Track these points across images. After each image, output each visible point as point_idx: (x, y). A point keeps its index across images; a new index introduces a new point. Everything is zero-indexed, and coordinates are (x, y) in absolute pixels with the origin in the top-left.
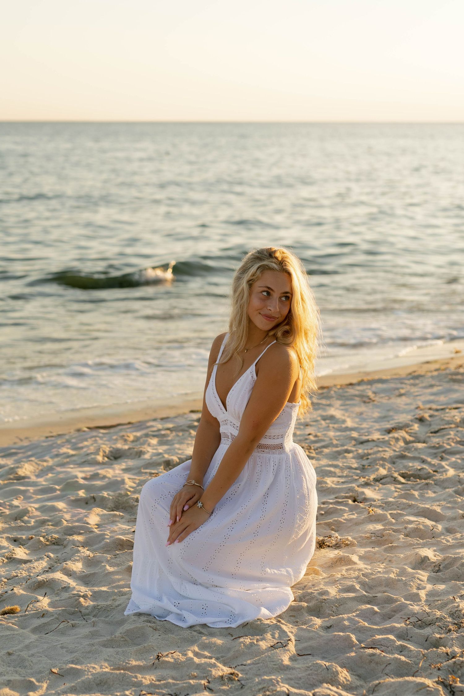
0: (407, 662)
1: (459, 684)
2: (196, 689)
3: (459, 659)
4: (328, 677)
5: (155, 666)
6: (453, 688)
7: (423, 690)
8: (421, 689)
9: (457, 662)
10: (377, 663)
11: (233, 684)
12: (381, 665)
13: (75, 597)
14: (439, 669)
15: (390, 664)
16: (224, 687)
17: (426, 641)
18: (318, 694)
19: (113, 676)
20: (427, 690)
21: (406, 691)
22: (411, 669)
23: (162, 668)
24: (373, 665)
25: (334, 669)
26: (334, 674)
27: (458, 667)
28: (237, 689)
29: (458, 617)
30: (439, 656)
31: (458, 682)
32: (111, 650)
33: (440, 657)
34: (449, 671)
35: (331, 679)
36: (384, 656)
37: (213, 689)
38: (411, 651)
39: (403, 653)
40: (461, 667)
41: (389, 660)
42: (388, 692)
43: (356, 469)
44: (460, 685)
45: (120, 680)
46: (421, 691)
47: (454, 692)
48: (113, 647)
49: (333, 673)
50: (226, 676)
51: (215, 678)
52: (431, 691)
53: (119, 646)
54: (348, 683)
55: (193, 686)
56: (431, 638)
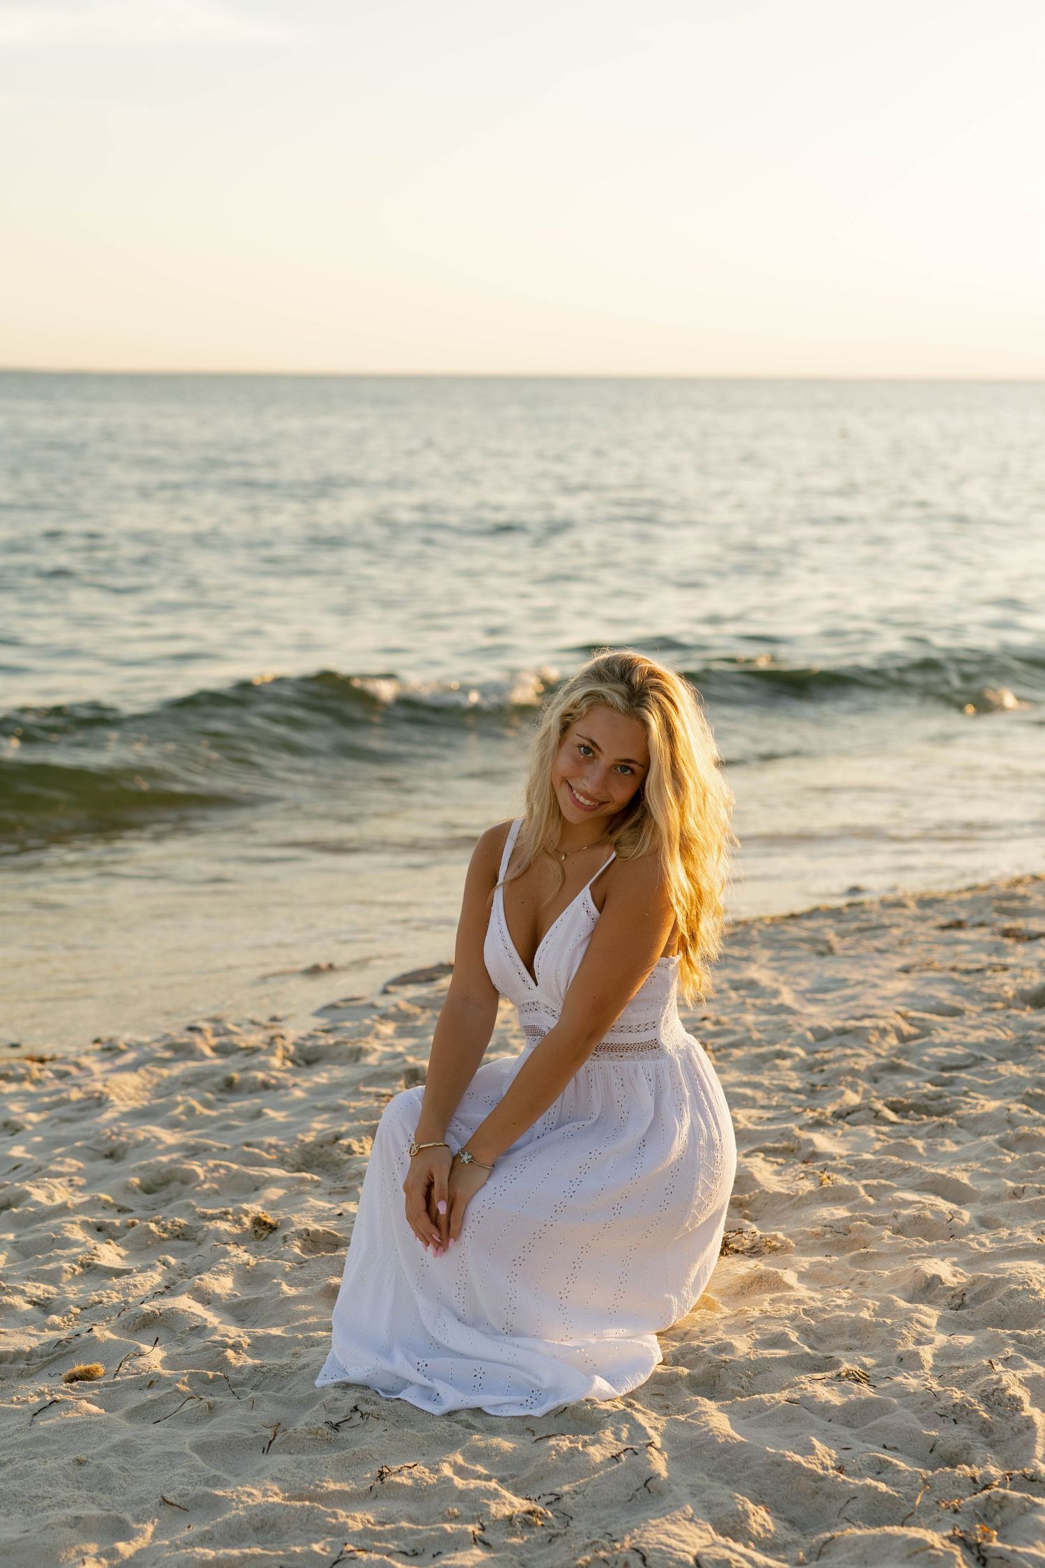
0: (891, 1495)
1: (996, 1544)
2: (457, 1543)
3: (997, 1492)
4: (728, 1523)
5: (374, 1493)
6: (984, 1551)
7: (921, 1555)
8: (916, 1553)
9: (993, 1497)
10: (829, 1496)
11: (533, 1533)
12: (836, 1500)
13: (217, 1347)
14: (956, 1511)
15: (855, 1498)
16: (514, 1540)
17: (931, 1451)
19: (288, 1513)
20: (930, 1555)
21: (885, 1555)
22: (898, 1509)
23: (389, 1498)
24: (820, 1499)
25: (740, 1507)
26: (739, 1516)
27: (996, 1507)
28: (540, 1544)
29: (999, 1404)
30: (956, 1483)
31: (994, 1540)
32: (286, 1457)
33: (959, 1487)
34: (976, 1515)
35: (733, 1528)
36: (844, 1481)
37: (491, 1543)
38: (899, 1472)
39: (882, 1476)
40: (1001, 1507)
41: (853, 1490)
42: (849, 1558)
43: (798, 1091)
44: (999, 1545)
45: (301, 1520)
46: (918, 1556)
47: (985, 1560)
48: (290, 1453)
49: (738, 1514)
50: (517, 1516)
51: (497, 1521)
52: (938, 1556)
53: (302, 1451)
54: (769, 1535)
55: (451, 1536)
56: (941, 1445)
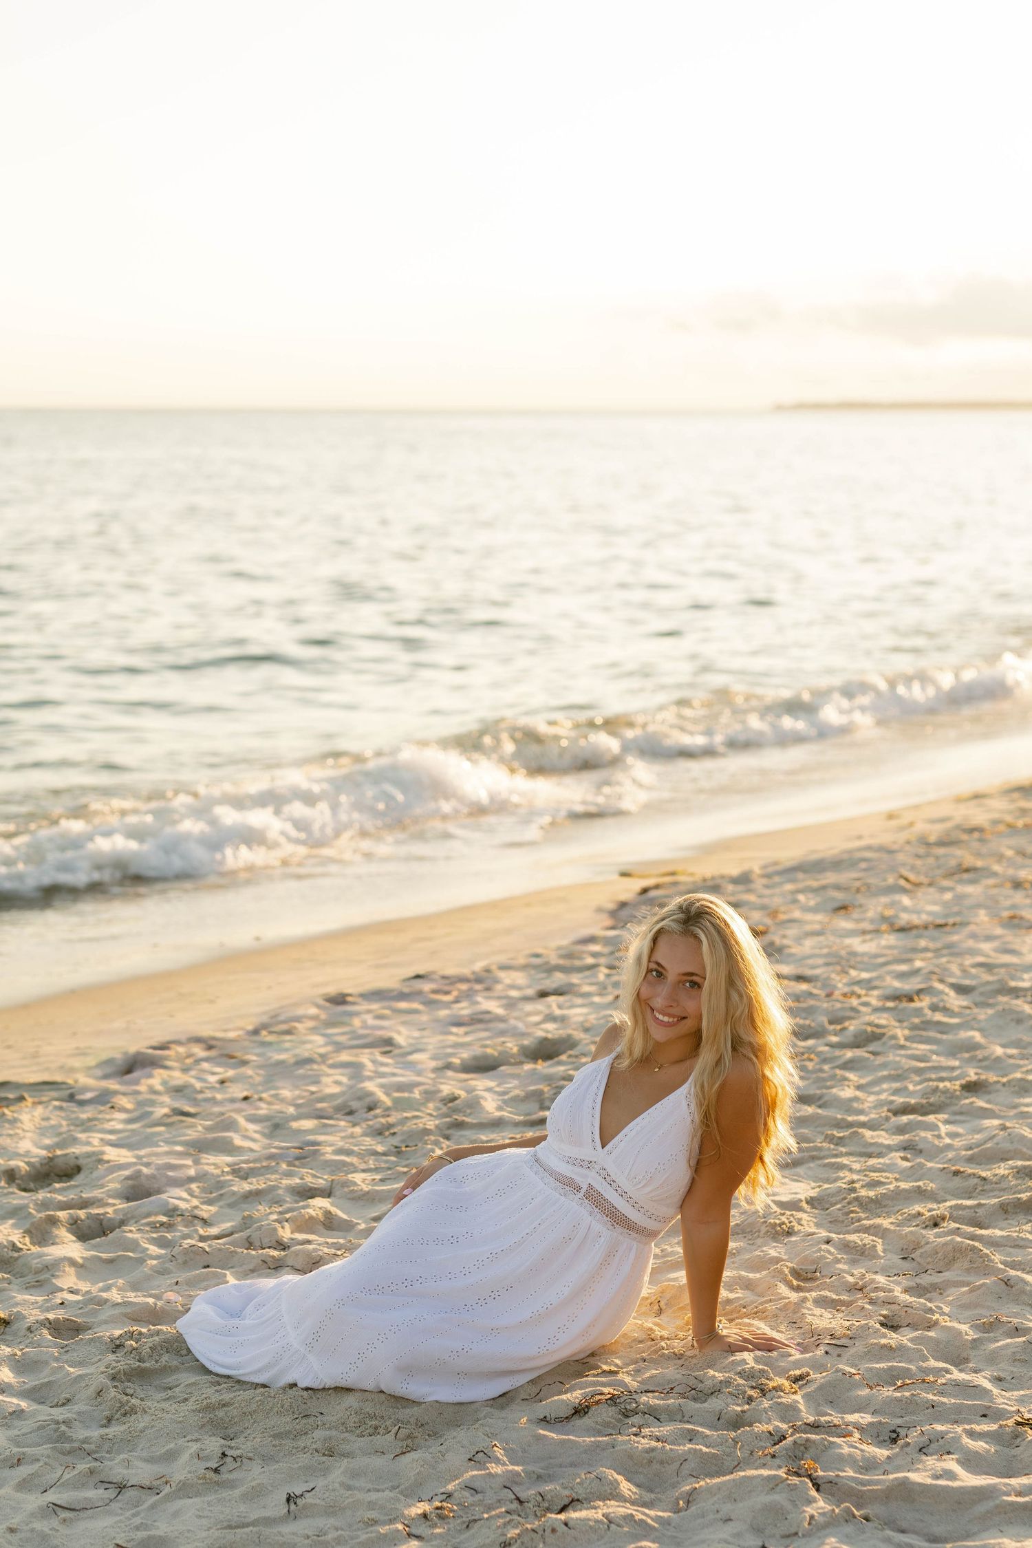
0: (714, 1453)
1: (820, 1473)
2: (394, 1538)
3: (800, 1437)
4: (606, 1491)
5: (292, 1514)
6: (815, 1479)
7: (781, 1486)
8: (777, 1485)
9: (799, 1442)
10: (662, 1463)
11: (449, 1523)
12: (669, 1464)
13: (49, 1425)
14: (773, 1456)
15: (686, 1460)
16: (437, 1531)
17: (719, 1419)
18: (613, 1515)
19: (241, 1538)
20: (789, 1485)
21: (750, 1491)
22: (723, 1463)
23: (307, 1517)
24: (656, 1466)
25: (610, 1477)
26: (612, 1484)
27: (802, 1448)
28: (460, 1531)
29: (752, 1377)
30: (758, 1437)
31: (819, 1470)
32: (197, 1500)
33: (761, 1440)
34: (790, 1457)
35: (611, 1494)
36: (671, 1449)
37: (423, 1535)
38: (707, 1436)
39: (693, 1441)
40: (806, 1448)
41: (682, 1454)
42: (719, 1499)
43: (384, 1154)
44: (822, 1473)
45: (254, 1542)
46: (779, 1487)
47: (819, 1486)
48: (189, 1497)
49: (611, 1483)
50: (431, 1513)
51: (413, 1519)
52: (796, 1485)
53: (198, 1494)
54: (637, 1496)
55: (385, 1535)
56: (726, 1413)
